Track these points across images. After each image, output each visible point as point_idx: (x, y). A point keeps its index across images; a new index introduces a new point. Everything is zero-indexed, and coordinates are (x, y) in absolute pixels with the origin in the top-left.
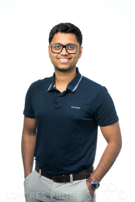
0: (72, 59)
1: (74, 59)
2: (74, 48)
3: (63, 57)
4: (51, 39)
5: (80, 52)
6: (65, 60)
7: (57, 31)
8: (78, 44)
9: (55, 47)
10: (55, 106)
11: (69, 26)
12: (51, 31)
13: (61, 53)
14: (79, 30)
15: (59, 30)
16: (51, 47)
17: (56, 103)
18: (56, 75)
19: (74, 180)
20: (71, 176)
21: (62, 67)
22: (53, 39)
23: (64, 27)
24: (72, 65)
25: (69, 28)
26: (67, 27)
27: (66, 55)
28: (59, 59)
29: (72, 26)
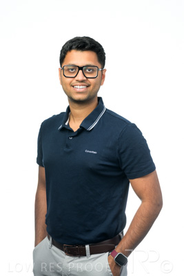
0: (91, 87)
1: (94, 87)
2: (93, 70)
3: (79, 84)
4: (62, 59)
5: (103, 77)
6: (81, 87)
7: (71, 49)
8: (99, 65)
9: (68, 70)
10: (65, 149)
11: (87, 42)
12: (63, 47)
13: (76, 78)
14: (101, 46)
15: (74, 47)
16: (63, 69)
17: (67, 146)
18: (71, 108)
19: (91, 254)
20: (87, 247)
21: (77, 97)
22: (66, 59)
23: (80, 43)
24: (92, 94)
25: (87, 44)
26: (85, 42)
27: (82, 81)
28: (73, 86)
29: (91, 41)
